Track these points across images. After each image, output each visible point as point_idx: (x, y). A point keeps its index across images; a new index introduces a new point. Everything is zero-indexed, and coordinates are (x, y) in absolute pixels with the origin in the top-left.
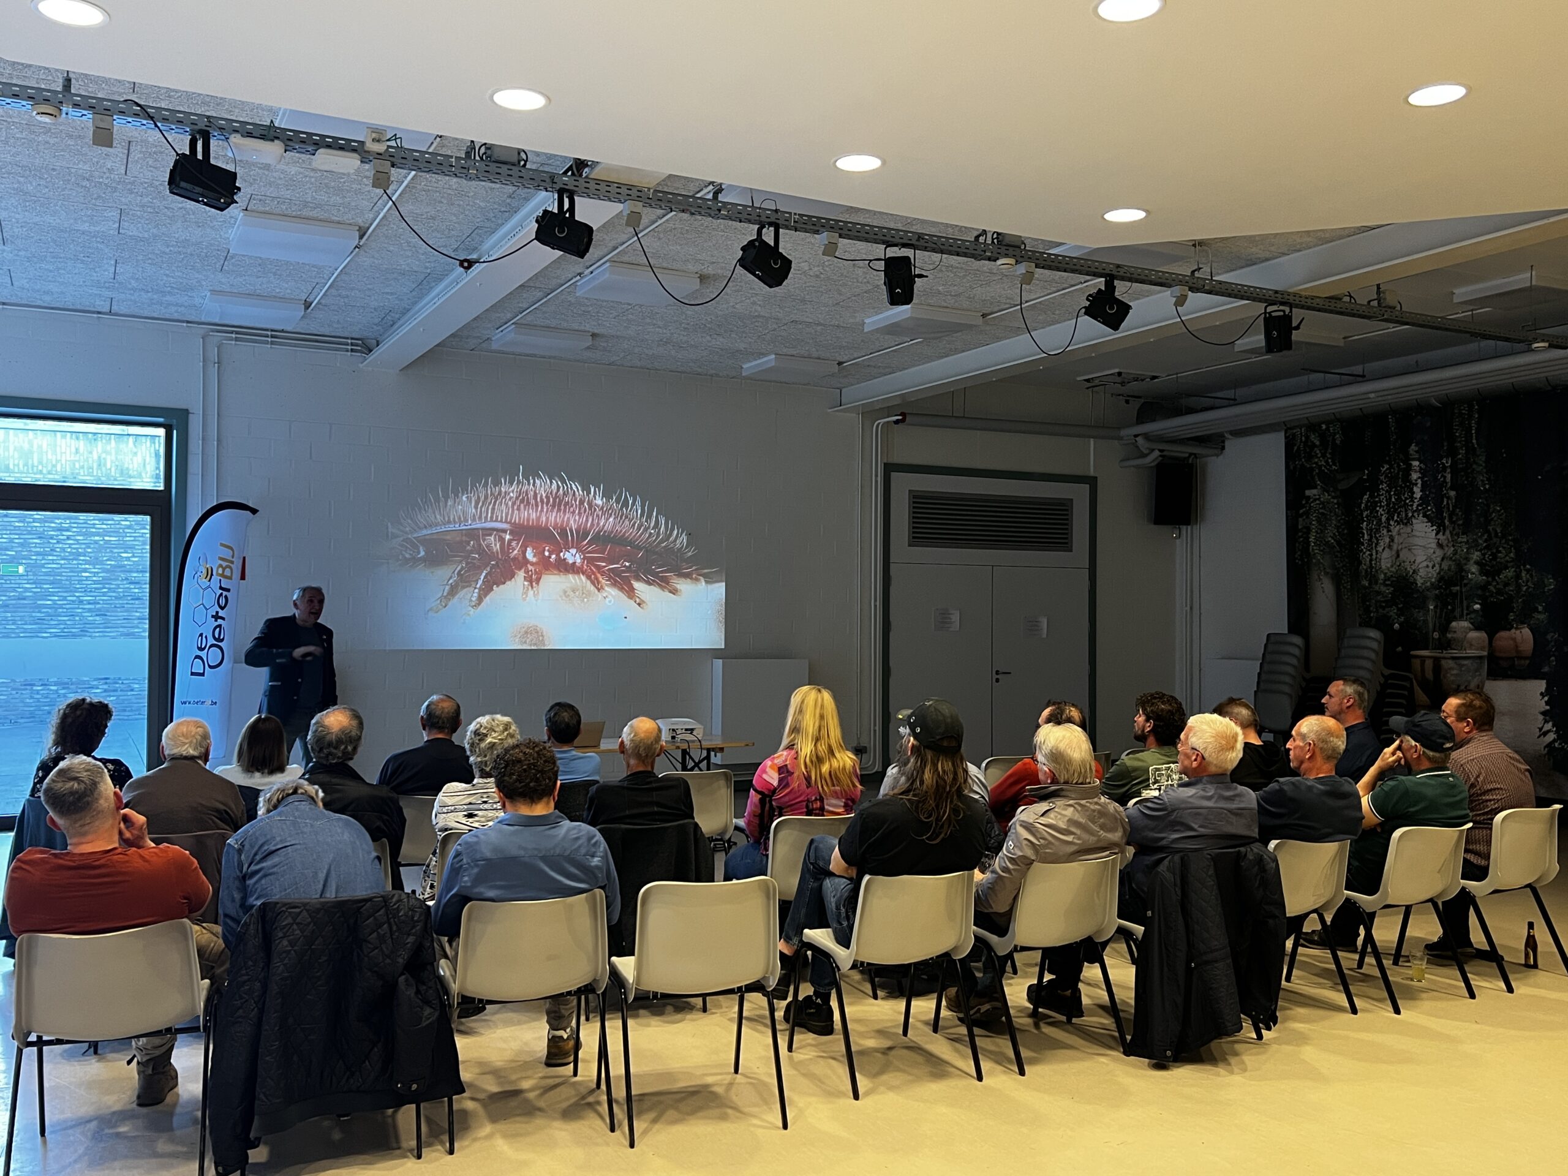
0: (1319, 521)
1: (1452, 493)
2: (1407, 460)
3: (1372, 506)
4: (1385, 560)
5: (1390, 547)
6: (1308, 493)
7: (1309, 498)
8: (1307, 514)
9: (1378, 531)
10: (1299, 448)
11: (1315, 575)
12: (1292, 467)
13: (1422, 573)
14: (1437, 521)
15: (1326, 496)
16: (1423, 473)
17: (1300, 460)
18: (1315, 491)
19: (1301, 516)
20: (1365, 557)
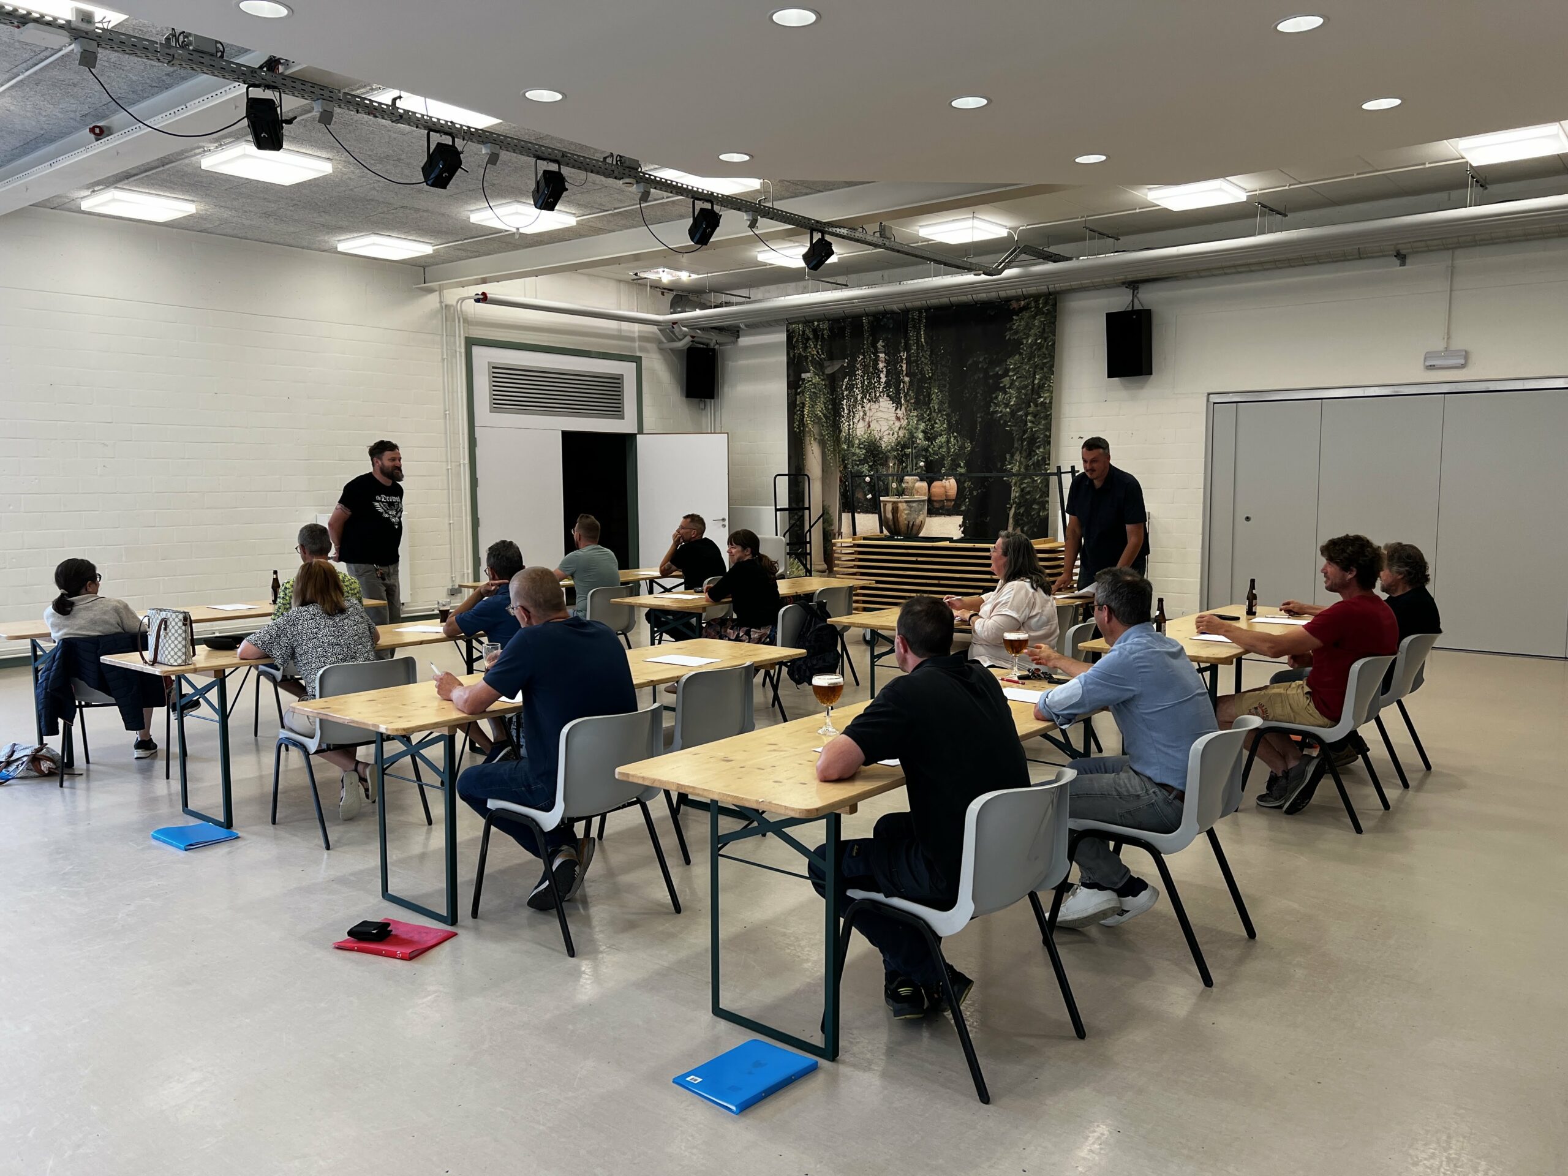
0: (811, 398)
1: (907, 379)
2: (876, 353)
3: (850, 388)
4: (860, 430)
5: (863, 419)
6: (803, 376)
7: (804, 380)
8: (803, 392)
9: (855, 406)
10: (797, 340)
11: (807, 442)
12: (792, 356)
13: (886, 439)
14: (896, 400)
15: (816, 380)
16: (887, 362)
17: (798, 349)
18: (808, 375)
19: (799, 394)
20: (845, 427)
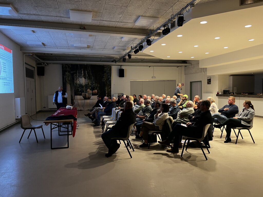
0: (68, 77)
1: (87, 75)
2: (81, 71)
3: (76, 76)
4: (78, 82)
5: (79, 81)
7: (66, 74)
8: (66, 76)
9: (77, 78)
10: (64, 67)
11: (67, 84)
13: (83, 84)
14: (85, 78)
15: (69, 74)
16: (83, 72)
17: (65, 69)
18: (67, 73)
20: (75, 82)
